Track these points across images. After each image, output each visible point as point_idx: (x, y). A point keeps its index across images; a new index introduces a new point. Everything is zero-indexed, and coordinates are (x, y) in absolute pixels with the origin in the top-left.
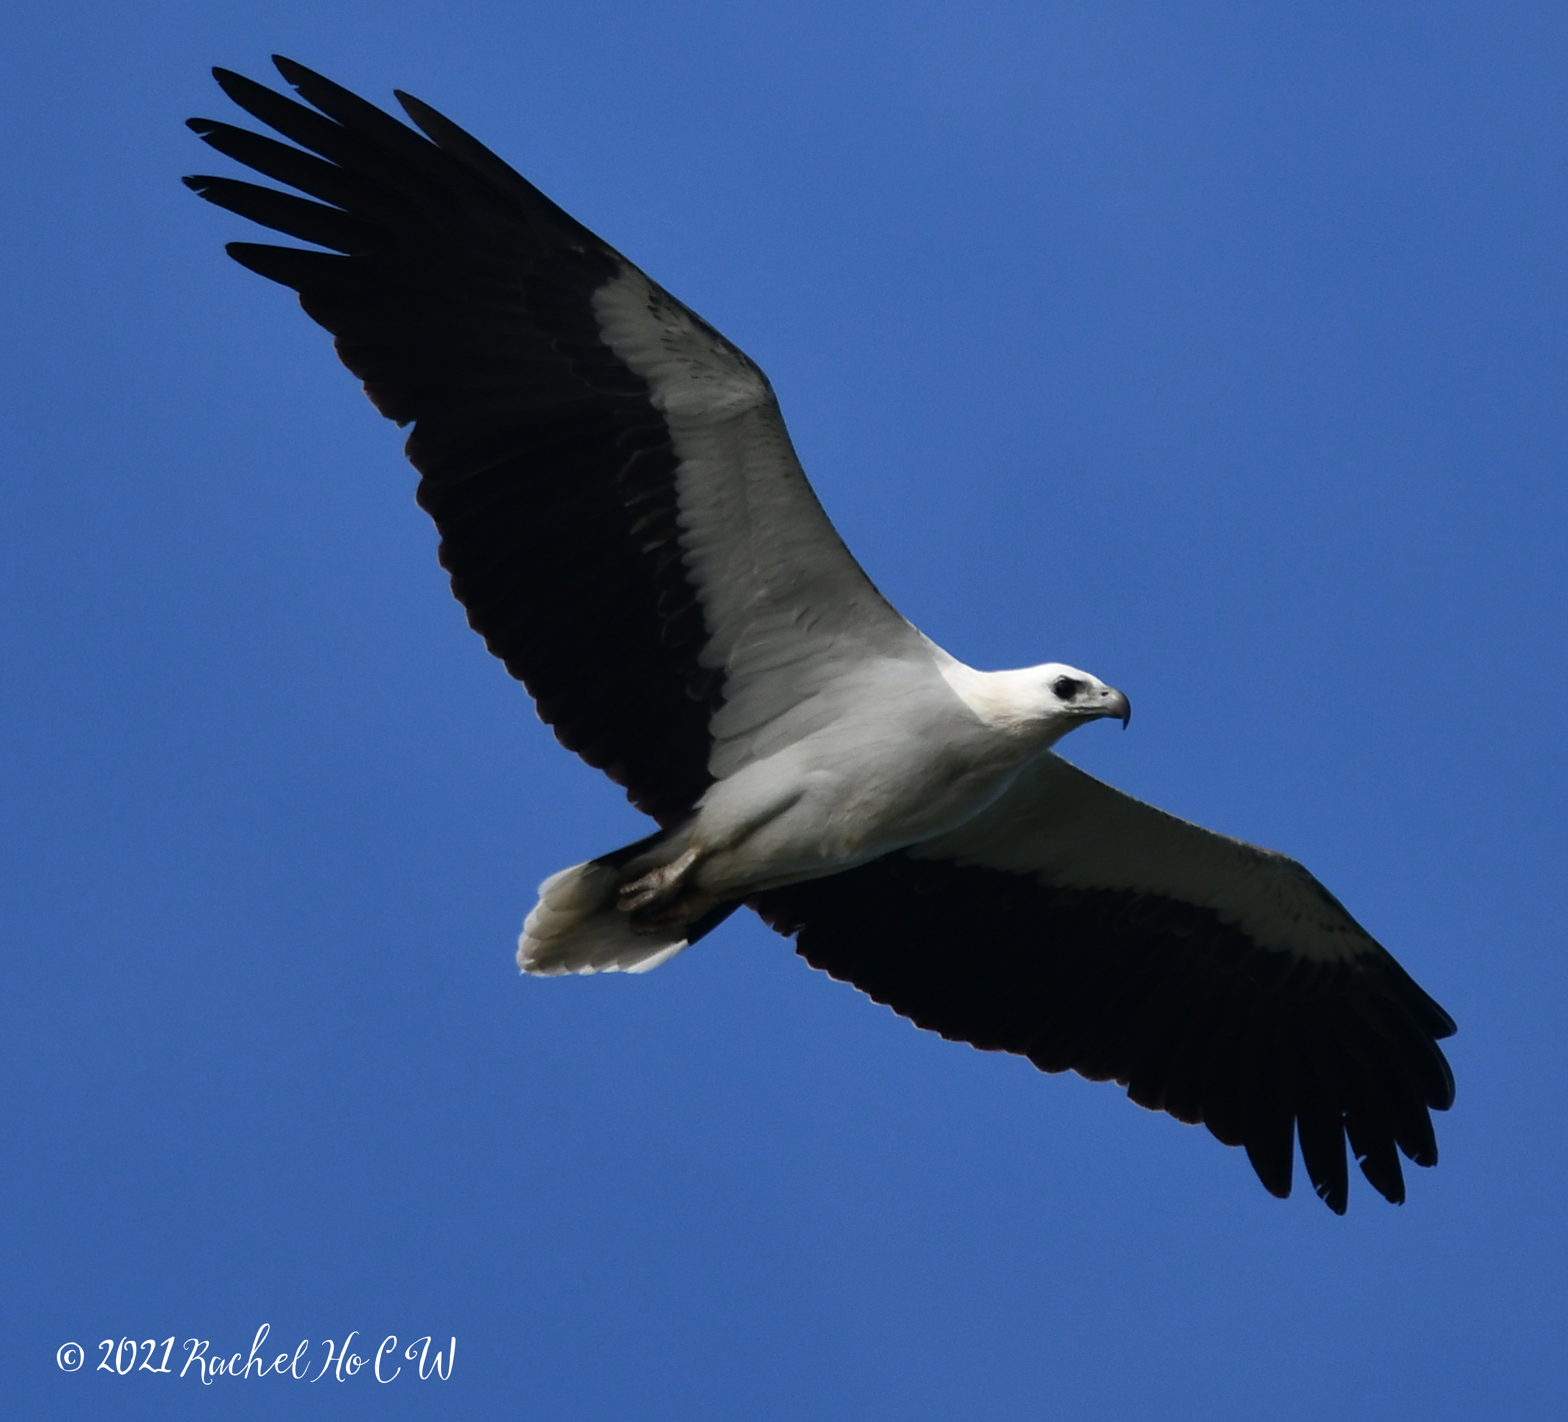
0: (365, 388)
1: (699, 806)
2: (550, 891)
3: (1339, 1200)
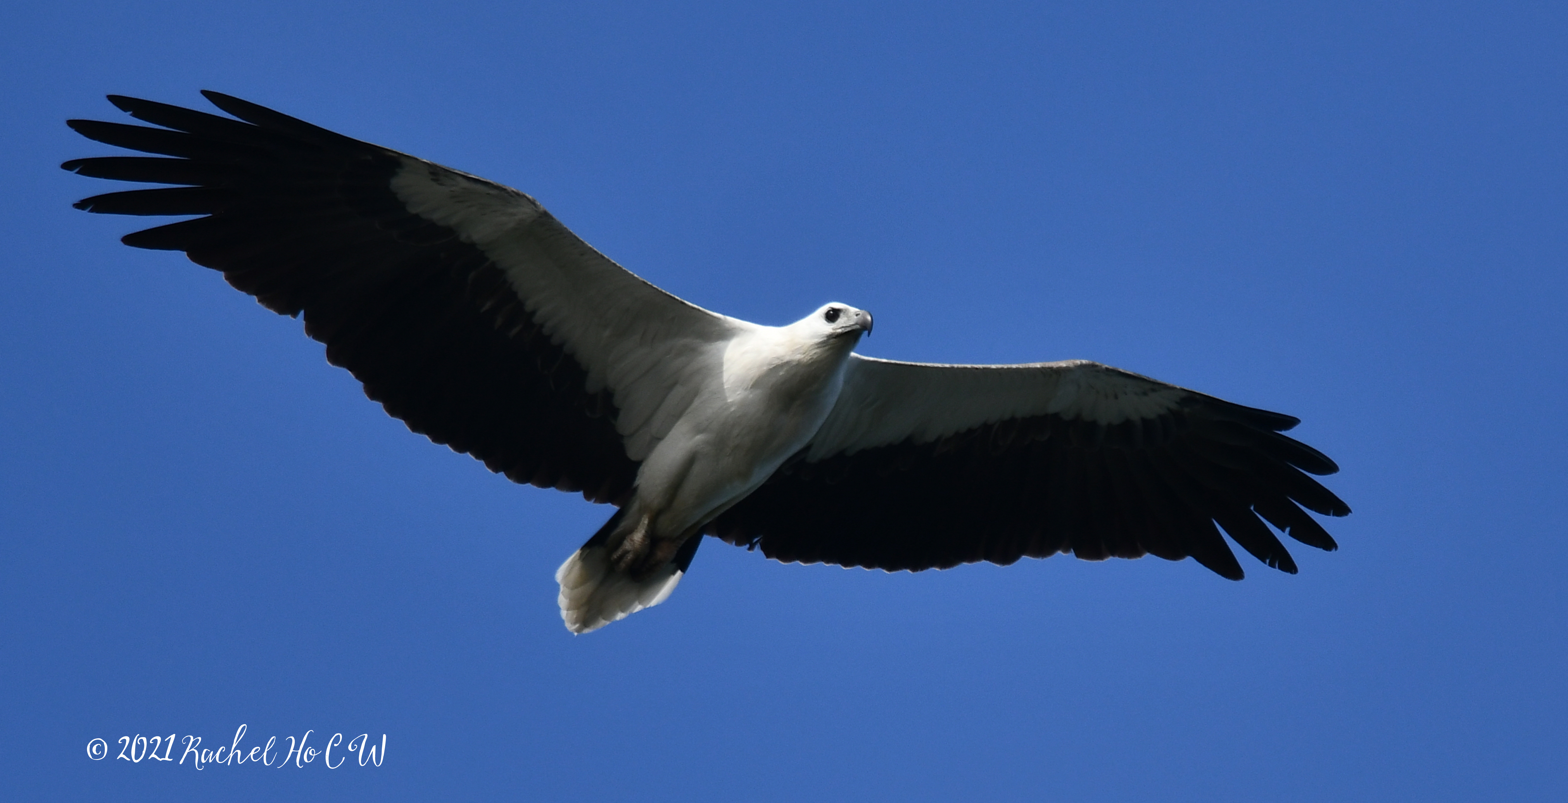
0: (259, 301)
1: (637, 485)
2: (566, 577)
3: (1287, 565)
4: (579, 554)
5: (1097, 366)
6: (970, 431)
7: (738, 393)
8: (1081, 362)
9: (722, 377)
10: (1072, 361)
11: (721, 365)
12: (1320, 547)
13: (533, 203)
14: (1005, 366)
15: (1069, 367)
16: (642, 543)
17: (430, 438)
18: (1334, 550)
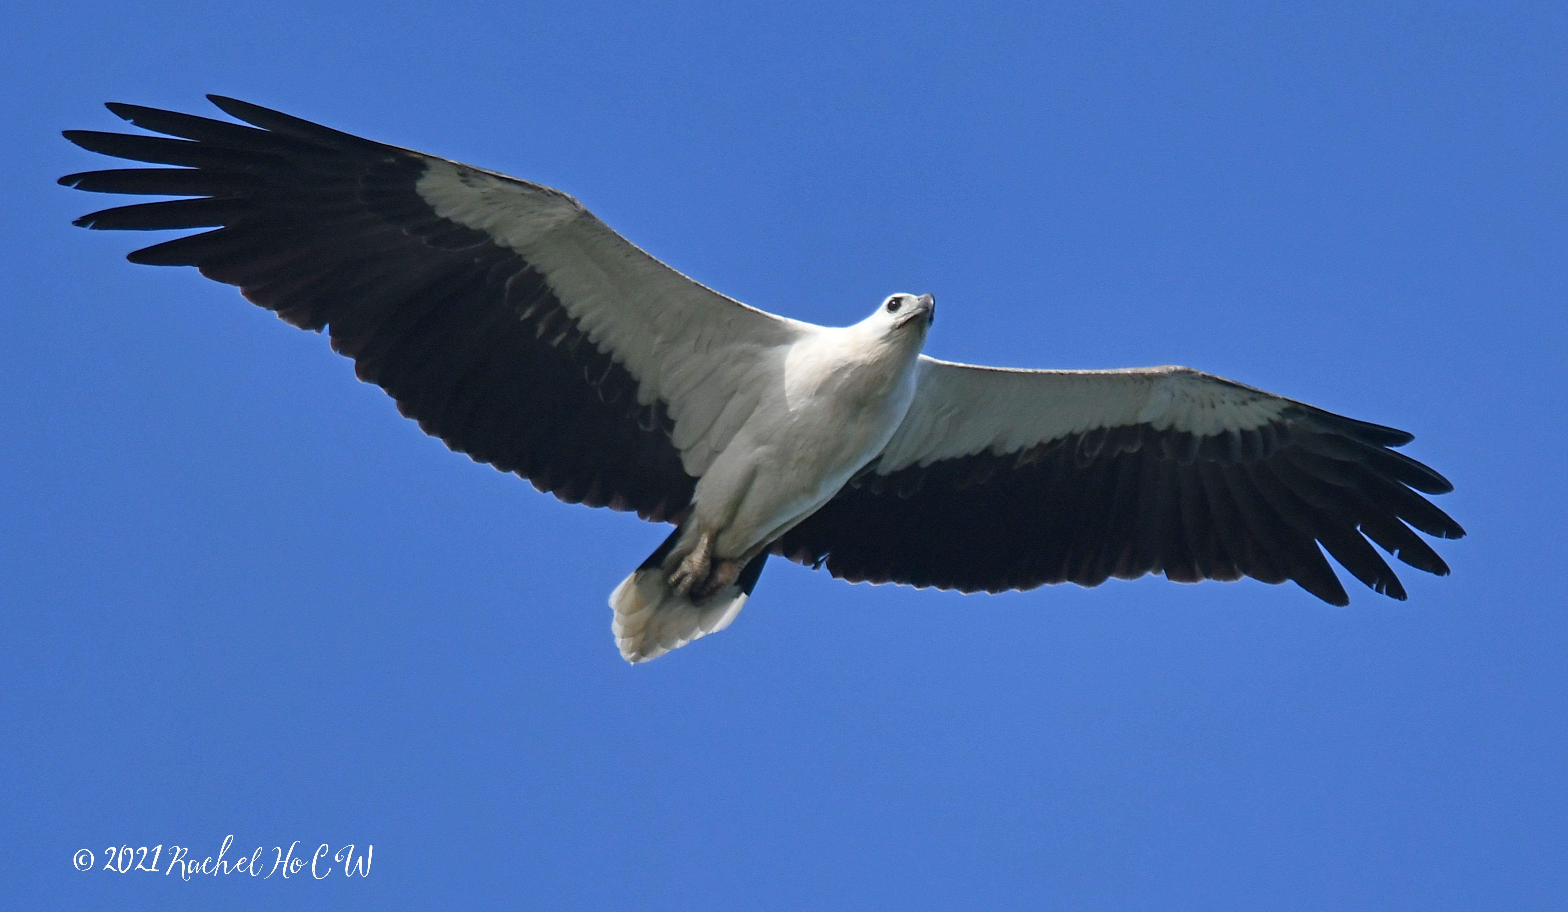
1: (694, 502)
2: (619, 602)
3: (1396, 591)
4: (633, 578)
5: (1192, 372)
6: (1055, 441)
7: (802, 400)
8: (1175, 367)
9: (784, 383)
10: (1166, 366)
11: (781, 371)
12: (1430, 571)
13: (572, 202)
14: (1093, 372)
15: (1163, 373)
16: (702, 564)
17: (470, 456)
18: (1446, 574)
